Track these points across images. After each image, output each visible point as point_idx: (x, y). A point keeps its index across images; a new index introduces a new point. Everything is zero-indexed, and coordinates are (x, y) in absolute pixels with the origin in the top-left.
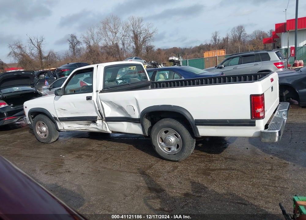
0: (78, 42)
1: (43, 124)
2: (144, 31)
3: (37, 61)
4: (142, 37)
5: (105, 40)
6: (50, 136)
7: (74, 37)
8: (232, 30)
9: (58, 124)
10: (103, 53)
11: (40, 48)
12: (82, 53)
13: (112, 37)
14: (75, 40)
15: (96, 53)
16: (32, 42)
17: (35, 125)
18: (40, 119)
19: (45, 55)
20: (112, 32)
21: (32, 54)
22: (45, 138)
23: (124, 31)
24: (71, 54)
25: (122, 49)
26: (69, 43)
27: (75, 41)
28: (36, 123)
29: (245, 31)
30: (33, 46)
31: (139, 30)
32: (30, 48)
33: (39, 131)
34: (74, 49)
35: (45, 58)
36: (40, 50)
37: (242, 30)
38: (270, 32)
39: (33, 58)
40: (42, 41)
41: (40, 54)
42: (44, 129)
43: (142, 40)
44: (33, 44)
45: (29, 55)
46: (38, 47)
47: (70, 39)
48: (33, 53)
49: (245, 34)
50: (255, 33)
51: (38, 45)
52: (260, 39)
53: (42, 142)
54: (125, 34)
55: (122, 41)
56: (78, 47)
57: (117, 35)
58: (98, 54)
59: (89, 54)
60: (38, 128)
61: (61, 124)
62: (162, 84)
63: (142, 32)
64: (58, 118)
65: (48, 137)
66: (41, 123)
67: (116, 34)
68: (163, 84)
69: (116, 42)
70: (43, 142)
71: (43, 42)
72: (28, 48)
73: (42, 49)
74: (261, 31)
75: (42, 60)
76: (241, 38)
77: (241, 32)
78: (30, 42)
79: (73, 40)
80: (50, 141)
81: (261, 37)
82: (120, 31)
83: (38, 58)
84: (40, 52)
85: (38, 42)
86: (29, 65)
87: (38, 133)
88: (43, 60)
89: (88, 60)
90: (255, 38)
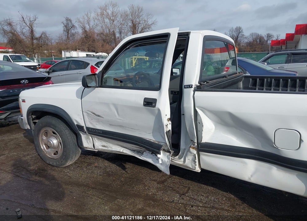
0: (73, 26)
1: (54, 133)
2: (143, 22)
3: (27, 41)
4: (140, 28)
5: (102, 27)
6: (65, 156)
7: (69, 20)
8: (230, 30)
9: (83, 137)
10: (98, 40)
11: (32, 27)
12: (76, 38)
13: (109, 25)
14: (70, 23)
15: (92, 39)
16: (24, 21)
17: (38, 134)
18: (49, 125)
19: (37, 35)
20: (110, 19)
21: (23, 34)
22: (55, 157)
23: (122, 19)
24: (64, 38)
25: (118, 38)
26: (63, 26)
27: (70, 25)
28: (39, 130)
29: (243, 33)
30: (24, 24)
31: (138, 20)
32: (21, 27)
33: (45, 144)
34: (68, 33)
35: (37, 39)
36: (32, 30)
37: (241, 30)
38: (267, 36)
39: (24, 38)
40: (35, 20)
41: (32, 34)
42: (55, 142)
43: (140, 30)
44: (25, 23)
45: (19, 34)
46: (30, 26)
47: (65, 22)
48: (24, 32)
49: (243, 35)
50: (252, 35)
51: (30, 24)
52: (257, 41)
53: (48, 163)
54: (123, 23)
55: (120, 30)
56: (73, 31)
57: (115, 22)
58: (94, 40)
59: (85, 40)
60: (43, 139)
61: (89, 139)
62: (267, 80)
63: (141, 22)
64: (87, 128)
65: (61, 157)
66: (50, 130)
67: (113, 21)
68: (269, 81)
69: (112, 30)
70: (51, 163)
71: (36, 22)
72: (19, 26)
73: (34, 29)
74: (258, 34)
75: (33, 40)
76: (239, 39)
77: (239, 33)
78: (21, 20)
79: (68, 24)
80: (64, 164)
81: (258, 40)
82: (118, 19)
83: (29, 38)
84: (32, 32)
85: (30, 21)
86: (19, 45)
87: (43, 147)
88: (35, 41)
89: (83, 45)
90: (252, 41)
